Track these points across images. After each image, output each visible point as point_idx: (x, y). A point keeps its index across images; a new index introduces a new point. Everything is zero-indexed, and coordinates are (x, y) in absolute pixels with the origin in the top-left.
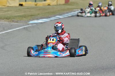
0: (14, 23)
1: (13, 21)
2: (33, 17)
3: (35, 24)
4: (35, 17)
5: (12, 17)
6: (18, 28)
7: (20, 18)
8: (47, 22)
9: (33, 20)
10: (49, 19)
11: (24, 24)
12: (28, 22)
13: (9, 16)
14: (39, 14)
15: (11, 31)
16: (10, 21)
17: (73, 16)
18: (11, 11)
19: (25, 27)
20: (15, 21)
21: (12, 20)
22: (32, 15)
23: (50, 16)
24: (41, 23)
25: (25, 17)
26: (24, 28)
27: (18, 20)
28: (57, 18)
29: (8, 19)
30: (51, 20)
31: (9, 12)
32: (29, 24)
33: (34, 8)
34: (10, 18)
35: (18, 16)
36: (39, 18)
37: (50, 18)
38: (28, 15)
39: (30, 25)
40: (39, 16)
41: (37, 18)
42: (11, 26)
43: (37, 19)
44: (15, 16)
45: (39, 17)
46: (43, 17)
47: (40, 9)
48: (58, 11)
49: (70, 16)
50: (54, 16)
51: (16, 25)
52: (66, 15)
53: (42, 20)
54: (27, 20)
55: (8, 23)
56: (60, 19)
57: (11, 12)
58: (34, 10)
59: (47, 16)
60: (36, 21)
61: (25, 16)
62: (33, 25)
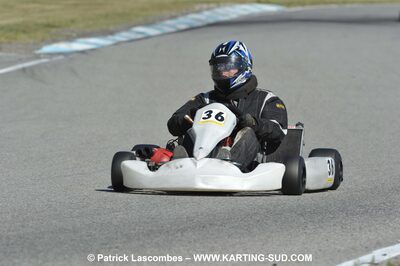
2: (54, 30)
3: (61, 57)
4: (59, 29)
6: (1, 69)
7: (9, 34)
8: (103, 47)
9: (55, 41)
10: (110, 37)
11: (23, 56)
12: (38, 49)
14: (73, 21)
17: (191, 29)
19: (26, 65)
22: (49, 26)
23: (112, 28)
24: (83, 52)
25: (24, 32)
26: (23, 70)
27: (2, 43)
28: (139, 36)
30: (118, 44)
32: (40, 54)
35: (2, 28)
36: (74, 35)
37: (112, 33)
38: (36, 24)
39: (43, 61)
40: (73, 27)
41: (69, 33)
43: (69, 39)
45: (73, 31)
46: (88, 30)
47: (76, 5)
48: (143, 9)
49: (183, 27)
50: (128, 28)
52: (169, 26)
53: (87, 43)
54: (31, 41)
56: (148, 37)
59: (104, 27)
60: (63, 47)
61: (24, 29)
62: (55, 59)
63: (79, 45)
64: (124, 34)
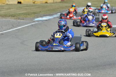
0: (20, 21)
1: (19, 19)
2: (36, 14)
3: (41, 22)
4: (38, 14)
5: (17, 14)
6: (26, 25)
7: (25, 15)
9: (38, 17)
10: (52, 16)
11: (31, 21)
13: (13, 13)
14: (40, 12)
15: (21, 28)
16: (16, 18)
18: (12, 8)
19: (32, 24)
20: (20, 18)
21: (18, 17)
22: (34, 13)
23: (51, 14)
25: (29, 15)
26: (32, 25)
27: (23, 18)
29: (13, 17)
30: (55, 18)
31: (11, 10)
34: (15, 15)
35: (22, 14)
38: (31, 13)
39: (36, 23)
40: (41, 14)
42: (19, 23)
43: (41, 17)
44: (19, 14)
46: (45, 14)
51: (23, 22)
53: (46, 18)
54: (32, 17)
55: (14, 20)
57: (13, 10)
59: (49, 13)
60: (40, 19)
61: (28, 14)
63: (44, 18)
64: (55, 15)
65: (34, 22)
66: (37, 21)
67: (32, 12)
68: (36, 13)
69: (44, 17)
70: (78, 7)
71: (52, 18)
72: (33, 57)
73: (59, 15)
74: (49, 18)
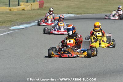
2: (12, 22)
3: (18, 30)
4: (14, 22)
6: (2, 34)
8: (28, 27)
9: (14, 25)
10: (29, 24)
11: (7, 30)
12: (10, 28)
19: (9, 32)
22: (11, 21)
23: (29, 21)
24: (23, 28)
25: (5, 23)
26: (8, 34)
33: (9, 13)
37: (29, 23)
40: (17, 21)
43: (18, 25)
46: (22, 22)
47: (16, 15)
48: (36, 16)
54: (8, 26)
58: (10, 15)
59: (27, 21)
60: (17, 27)
62: (16, 31)
63: (21, 27)
64: (33, 23)
65: (11, 30)
66: (13, 29)
67: (8, 20)
68: (13, 20)
69: (21, 25)
70: (57, 14)
71: (30, 26)
72: (9, 68)
73: (36, 23)
74: (26, 26)
